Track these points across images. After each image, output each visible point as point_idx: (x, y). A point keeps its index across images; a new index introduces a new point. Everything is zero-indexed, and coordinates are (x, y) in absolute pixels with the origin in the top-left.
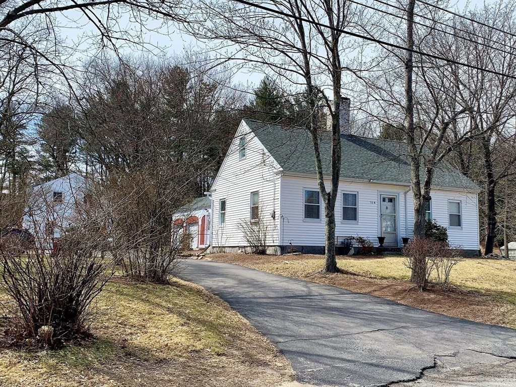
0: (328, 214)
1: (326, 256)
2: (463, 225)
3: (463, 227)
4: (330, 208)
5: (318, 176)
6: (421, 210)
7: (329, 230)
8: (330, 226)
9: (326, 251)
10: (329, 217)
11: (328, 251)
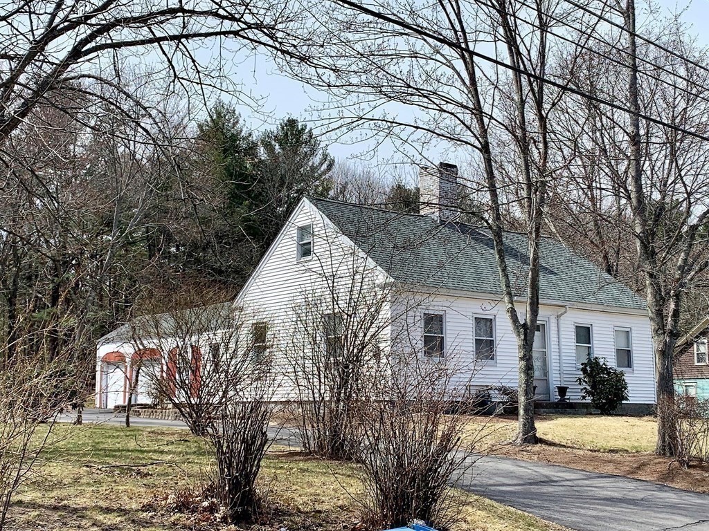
0: (525, 355)
1: (521, 420)
2: (635, 365)
3: (635, 368)
4: (527, 347)
5: (506, 299)
6: (667, 350)
7: (527, 380)
8: (528, 374)
9: (521, 412)
10: (527, 360)
11: (526, 410)
